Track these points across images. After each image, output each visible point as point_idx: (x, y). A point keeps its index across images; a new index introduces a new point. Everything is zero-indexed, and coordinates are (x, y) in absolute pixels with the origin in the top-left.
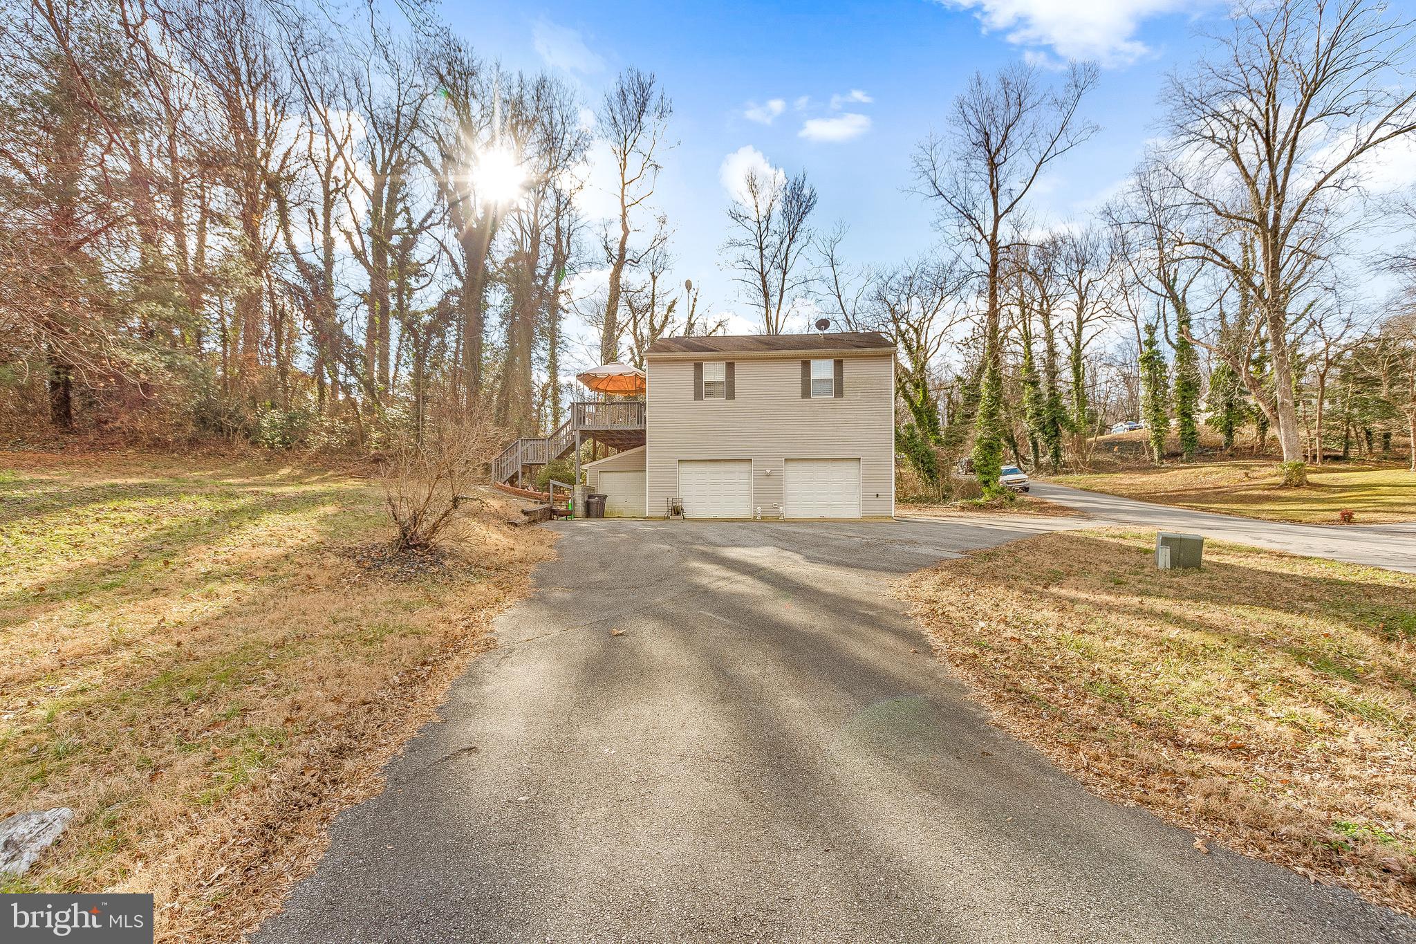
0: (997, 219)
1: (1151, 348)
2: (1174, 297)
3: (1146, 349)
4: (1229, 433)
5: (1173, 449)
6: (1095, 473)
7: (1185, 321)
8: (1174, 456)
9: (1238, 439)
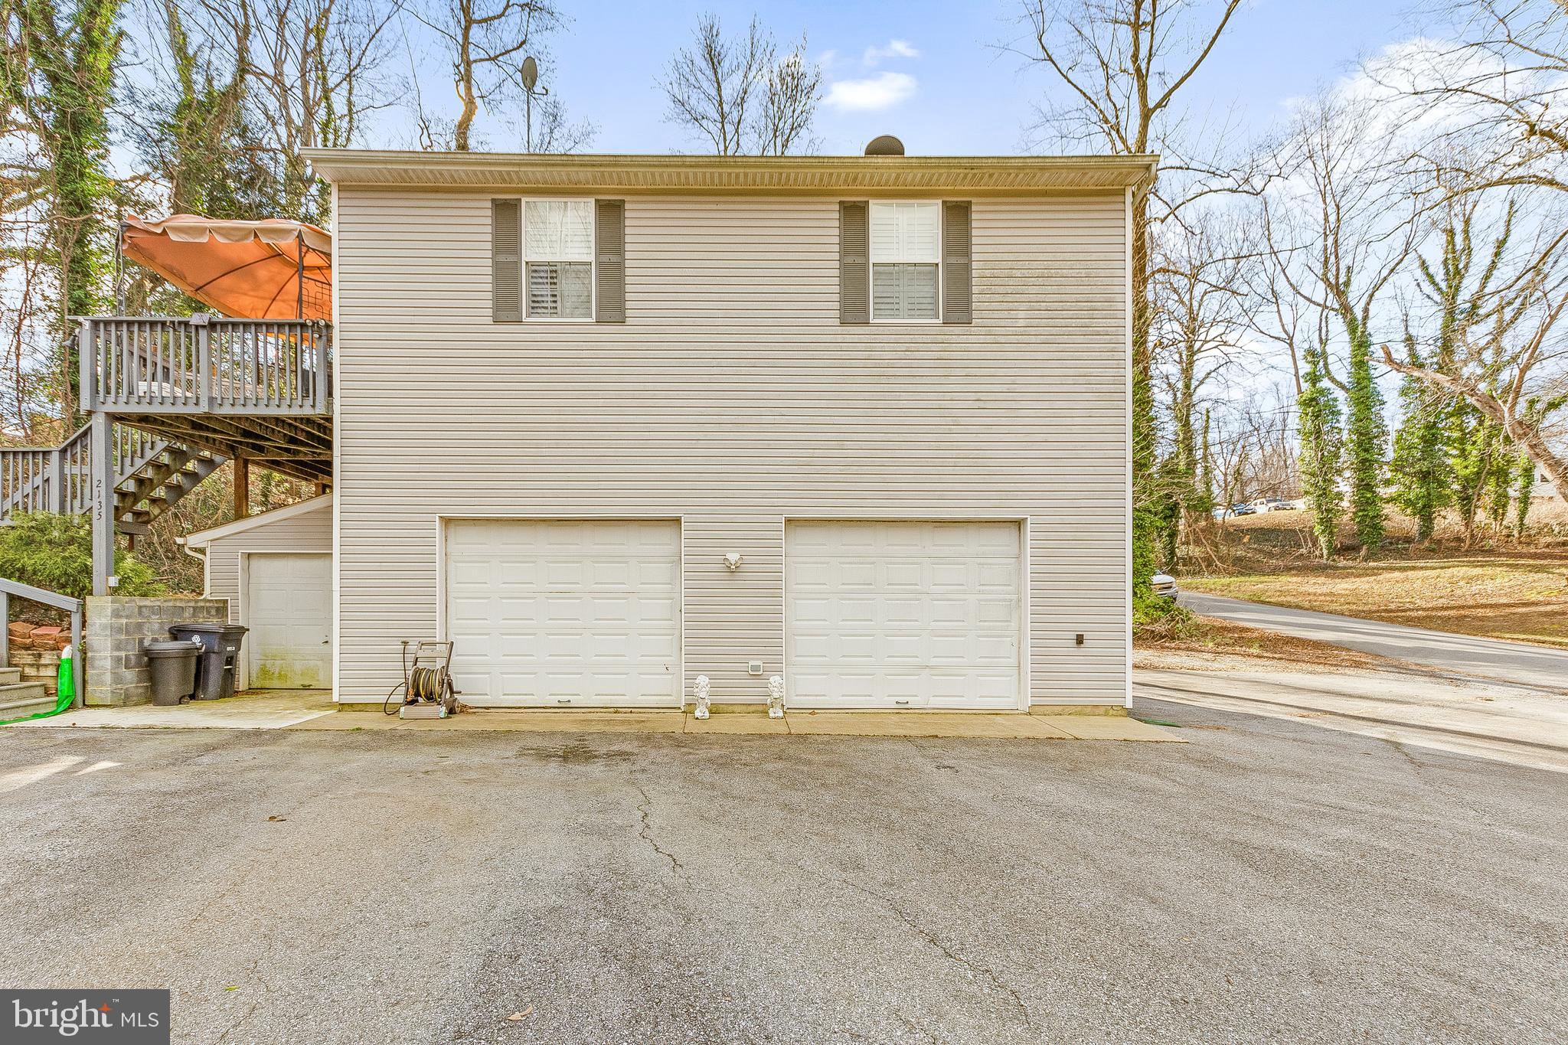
0: (1146, 115)
1: (1314, 385)
2: (1346, 310)
3: (1305, 386)
4: (1427, 519)
5: (1348, 542)
6: (1242, 574)
7: (1361, 344)
8: (1347, 550)
9: (1439, 524)
